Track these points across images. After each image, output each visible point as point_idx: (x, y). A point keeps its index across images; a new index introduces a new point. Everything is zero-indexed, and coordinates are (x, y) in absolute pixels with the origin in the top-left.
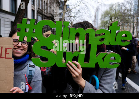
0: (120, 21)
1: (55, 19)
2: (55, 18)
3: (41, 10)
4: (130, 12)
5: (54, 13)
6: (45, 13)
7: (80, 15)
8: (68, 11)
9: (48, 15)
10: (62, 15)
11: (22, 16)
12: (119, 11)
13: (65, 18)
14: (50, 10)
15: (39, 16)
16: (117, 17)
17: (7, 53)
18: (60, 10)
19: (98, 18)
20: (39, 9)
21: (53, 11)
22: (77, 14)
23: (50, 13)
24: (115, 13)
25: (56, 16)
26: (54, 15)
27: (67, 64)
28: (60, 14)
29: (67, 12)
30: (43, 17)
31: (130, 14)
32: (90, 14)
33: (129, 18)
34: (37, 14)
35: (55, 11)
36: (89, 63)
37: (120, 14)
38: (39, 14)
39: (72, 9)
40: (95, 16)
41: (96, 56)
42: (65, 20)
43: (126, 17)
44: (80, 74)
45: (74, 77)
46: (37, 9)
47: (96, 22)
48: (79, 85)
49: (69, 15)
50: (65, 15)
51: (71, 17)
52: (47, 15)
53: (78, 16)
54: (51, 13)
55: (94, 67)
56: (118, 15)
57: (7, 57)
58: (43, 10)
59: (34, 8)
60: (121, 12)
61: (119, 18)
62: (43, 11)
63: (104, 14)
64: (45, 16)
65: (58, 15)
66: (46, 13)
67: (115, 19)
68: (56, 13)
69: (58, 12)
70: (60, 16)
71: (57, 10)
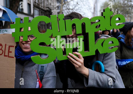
0: (120, 12)
1: (53, 13)
2: (52, 11)
3: (37, 4)
4: (130, 2)
5: (52, 7)
6: (41, 6)
7: (79, 8)
8: (66, 4)
9: (46, 9)
10: (60, 8)
11: (15, 9)
12: (119, 2)
13: (63, 11)
14: (47, 4)
15: (36, 9)
16: (117, 9)
17: (10, 51)
18: (57, 3)
19: (97, 10)
20: (35, 2)
21: (51, 4)
22: (75, 7)
23: (47, 6)
24: (115, 4)
25: (53, 10)
26: (52, 9)
27: (69, 56)
28: (58, 7)
29: (64, 5)
30: (40, 11)
31: (130, 4)
32: (89, 6)
33: (129, 9)
34: (34, 8)
35: (52, 4)
36: (89, 51)
37: (119, 5)
38: (35, 8)
39: (70, 2)
40: (94, 8)
41: (95, 44)
42: (64, 13)
43: (126, 8)
44: (82, 64)
45: (77, 68)
46: (33, 3)
47: (95, 14)
48: (83, 74)
49: (67, 8)
50: (63, 8)
51: (69, 9)
52: (44, 9)
53: (77, 9)
54: (49, 6)
55: (94, 54)
56: (117, 6)
57: (9, 56)
58: (39, 3)
59: (30, 2)
60: (120, 3)
61: (119, 10)
62: (39, 5)
63: (103, 6)
64: (42, 9)
65: (55, 8)
66: (43, 7)
67: (115, 10)
68: (53, 6)
69: (56, 5)
70: (58, 9)
71: (55, 3)
